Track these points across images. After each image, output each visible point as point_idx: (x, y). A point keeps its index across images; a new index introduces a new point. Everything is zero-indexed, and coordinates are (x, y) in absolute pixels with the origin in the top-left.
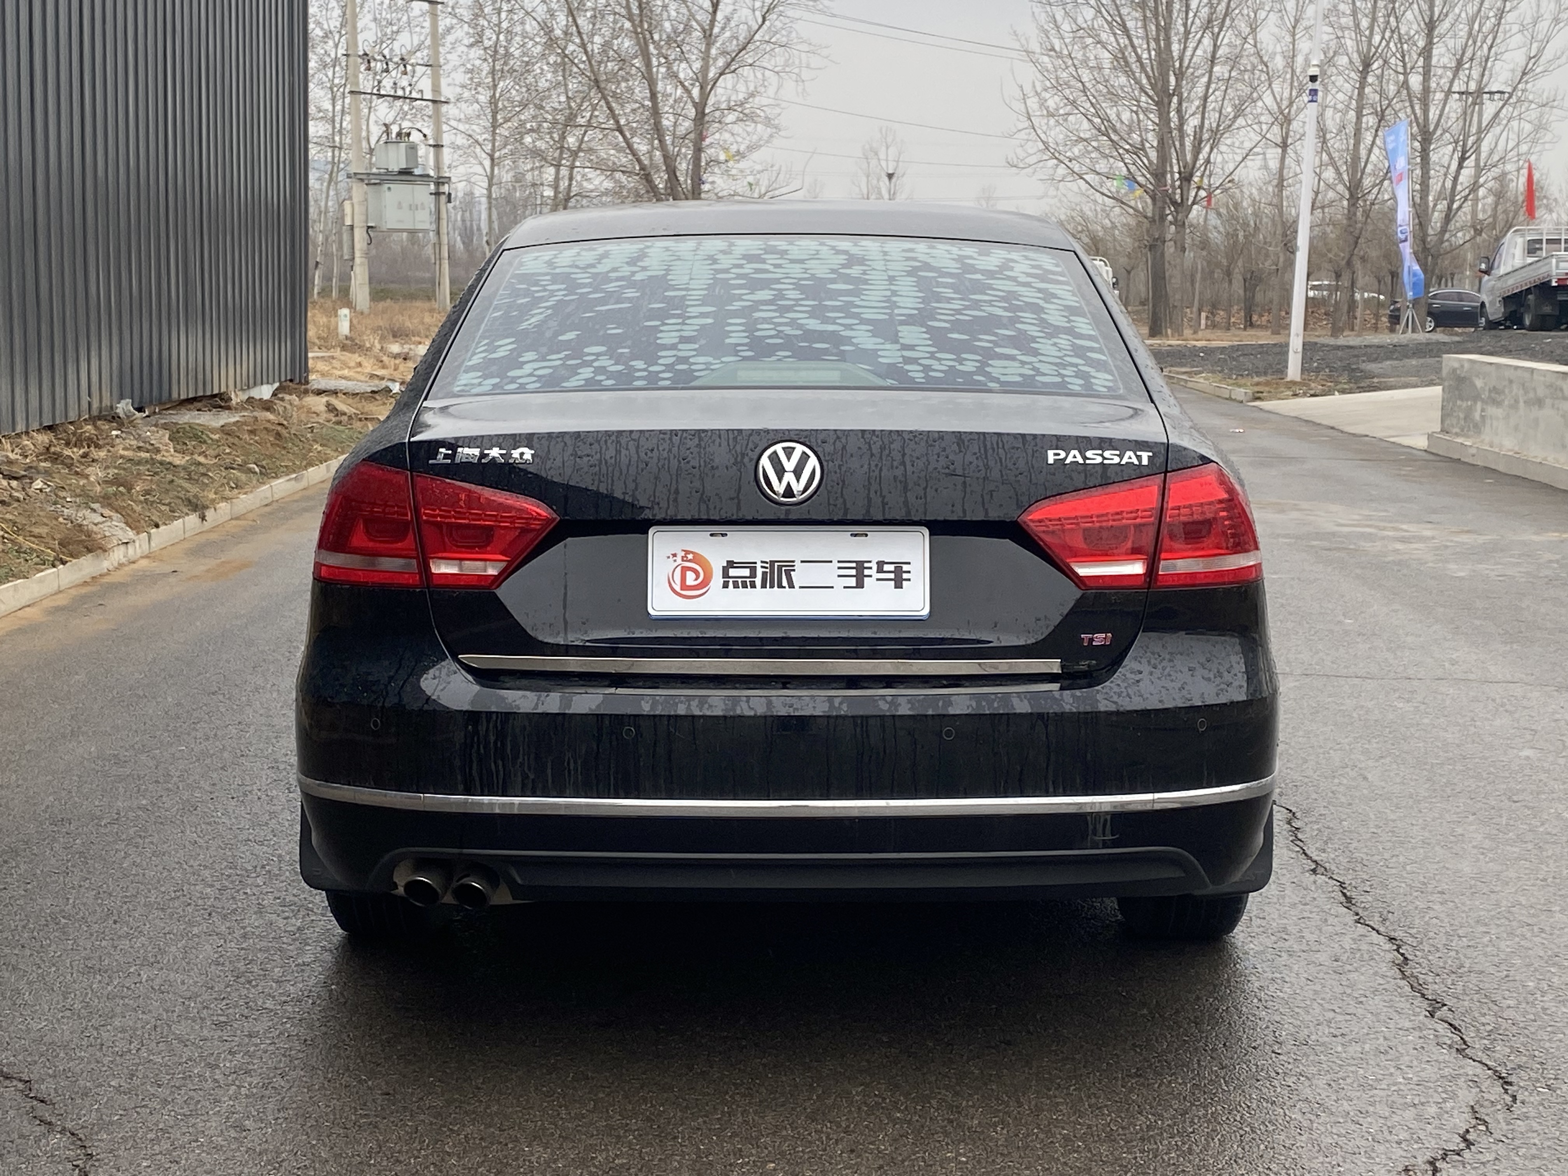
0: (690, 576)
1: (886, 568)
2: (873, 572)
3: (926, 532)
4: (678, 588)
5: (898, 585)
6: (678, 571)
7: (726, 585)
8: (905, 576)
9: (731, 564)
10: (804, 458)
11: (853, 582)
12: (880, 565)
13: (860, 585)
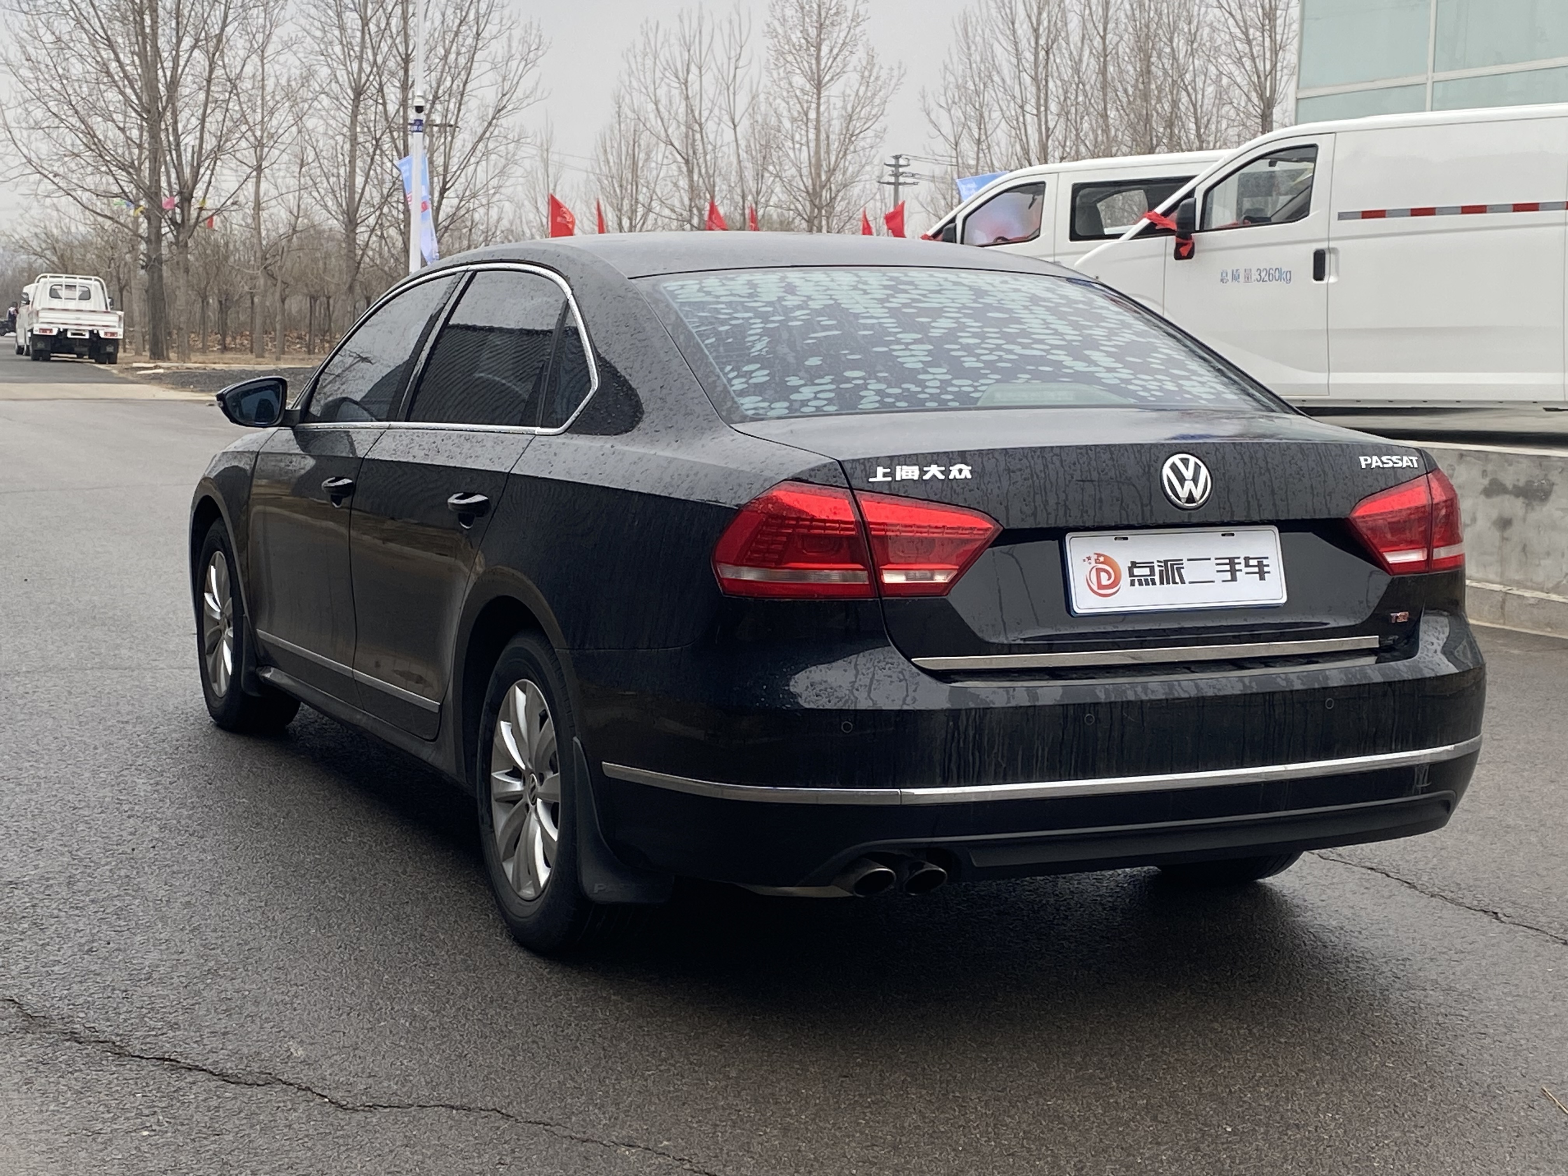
0: (1104, 576)
1: (1252, 562)
2: (1242, 566)
3: (1276, 530)
4: (1095, 588)
5: (1262, 578)
6: (1094, 572)
7: (1132, 584)
8: (1266, 569)
9: (1134, 565)
10: (1197, 467)
11: (1228, 576)
12: (1247, 559)
13: (1234, 579)
